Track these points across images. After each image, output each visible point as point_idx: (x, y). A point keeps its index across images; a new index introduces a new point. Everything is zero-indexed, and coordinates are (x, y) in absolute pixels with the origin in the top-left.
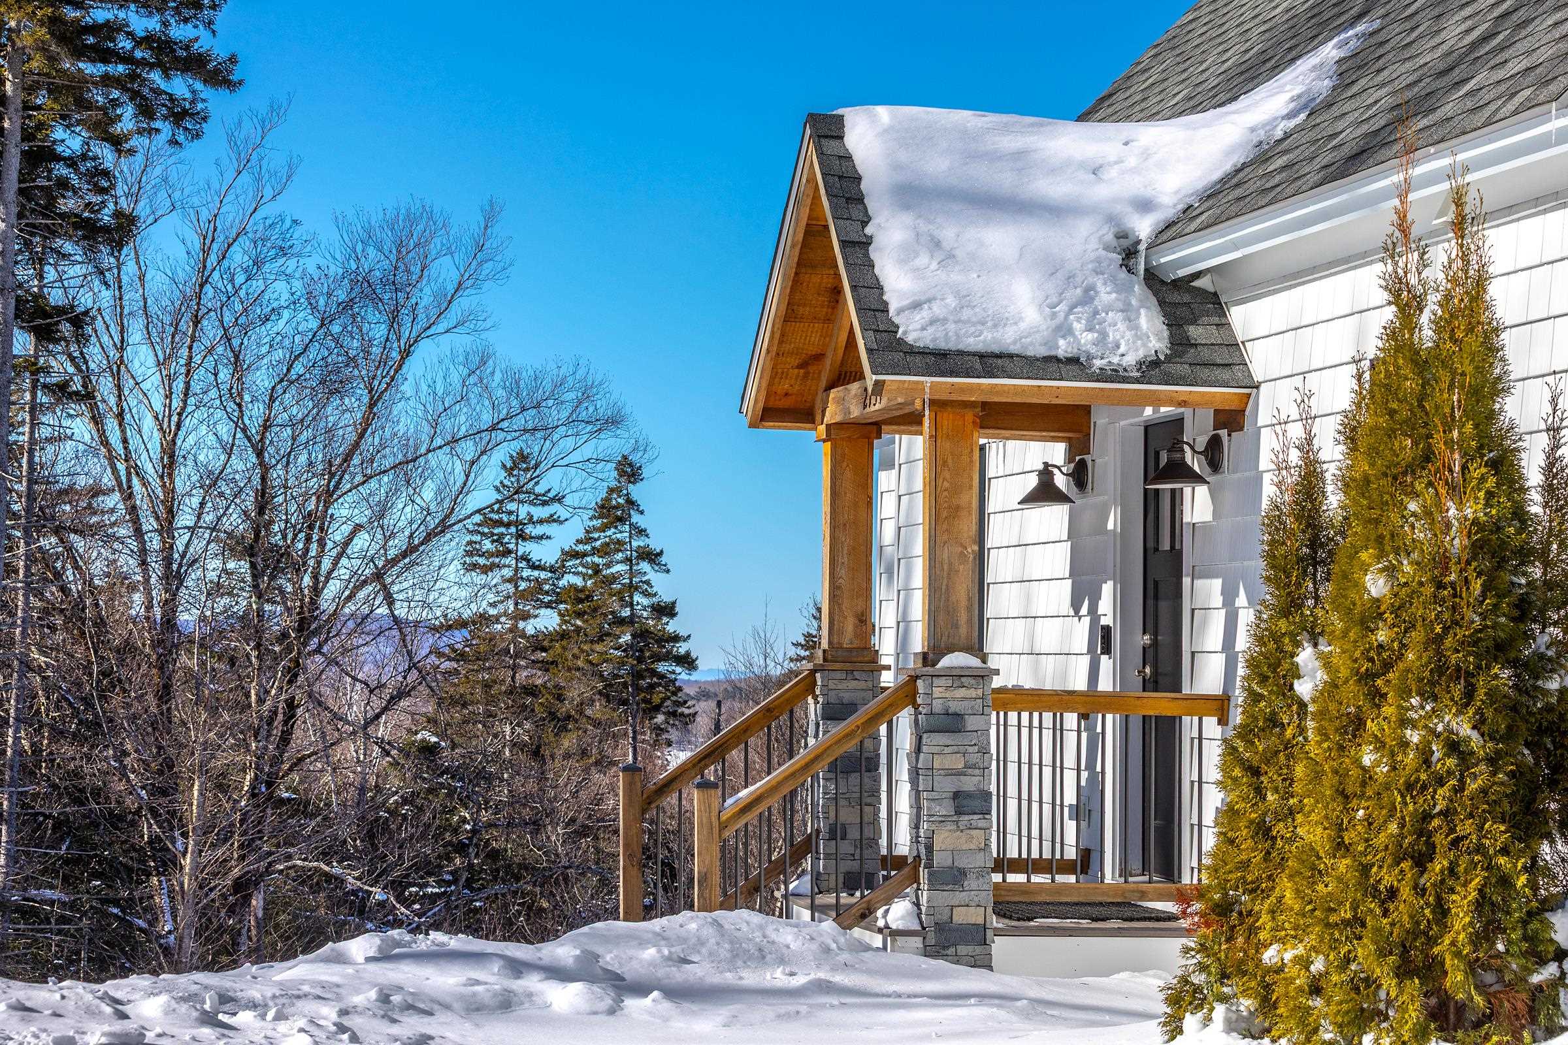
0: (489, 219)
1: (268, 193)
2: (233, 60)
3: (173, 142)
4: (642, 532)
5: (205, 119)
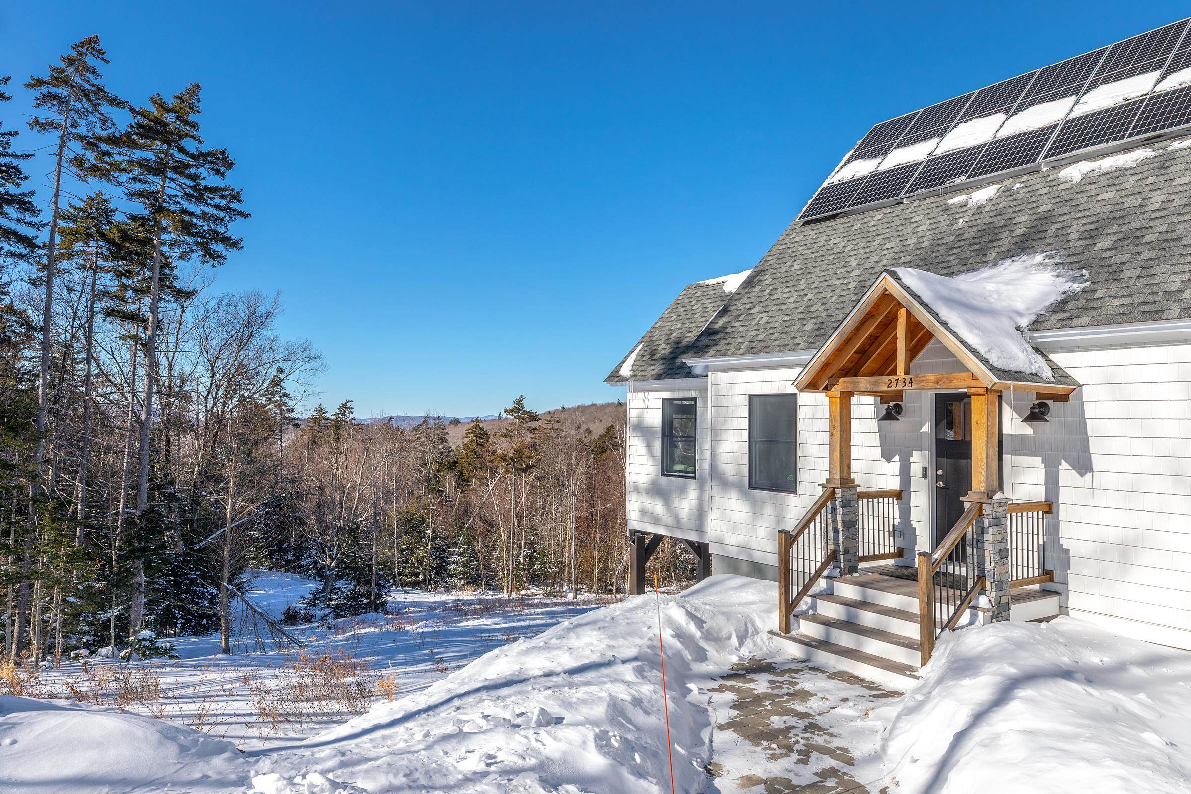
0: (278, 294)
1: (207, 284)
2: (241, 239)
3: (213, 266)
4: (284, 388)
5: (226, 259)
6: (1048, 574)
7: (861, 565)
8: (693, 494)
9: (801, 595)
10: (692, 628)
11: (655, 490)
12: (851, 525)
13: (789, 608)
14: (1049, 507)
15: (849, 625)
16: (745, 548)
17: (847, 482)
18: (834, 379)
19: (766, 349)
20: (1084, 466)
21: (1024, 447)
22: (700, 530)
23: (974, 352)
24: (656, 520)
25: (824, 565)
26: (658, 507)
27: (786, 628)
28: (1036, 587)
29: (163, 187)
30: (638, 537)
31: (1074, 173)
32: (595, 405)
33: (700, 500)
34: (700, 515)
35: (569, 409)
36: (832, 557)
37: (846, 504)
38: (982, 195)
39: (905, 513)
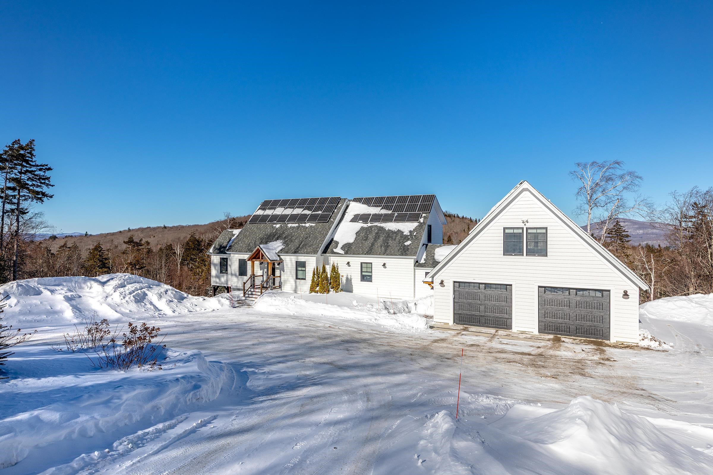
6: (280, 286)
7: (256, 287)
8: (225, 277)
9: (246, 291)
10: (231, 296)
11: (217, 277)
12: (254, 281)
13: (245, 293)
14: (280, 277)
15: (252, 294)
16: (237, 286)
17: (254, 274)
18: (252, 259)
19: (242, 252)
20: (284, 271)
21: (278, 269)
22: (227, 284)
23: (268, 258)
24: (217, 283)
25: (250, 287)
26: (218, 280)
27: (244, 296)
28: (278, 287)
29: (21, 177)
30: (214, 287)
31: (289, 225)
32: (149, 227)
33: (227, 278)
34: (227, 281)
35: (133, 230)
36: (251, 286)
37: (253, 278)
38: (278, 226)
39: (263, 279)
